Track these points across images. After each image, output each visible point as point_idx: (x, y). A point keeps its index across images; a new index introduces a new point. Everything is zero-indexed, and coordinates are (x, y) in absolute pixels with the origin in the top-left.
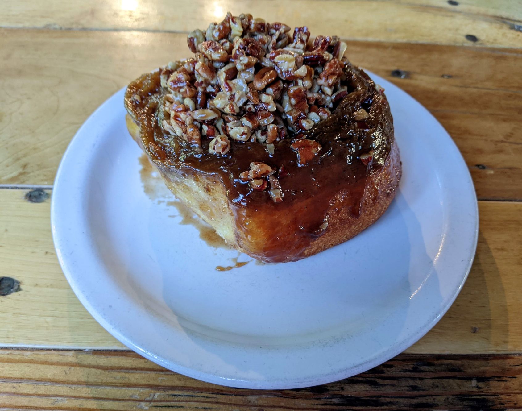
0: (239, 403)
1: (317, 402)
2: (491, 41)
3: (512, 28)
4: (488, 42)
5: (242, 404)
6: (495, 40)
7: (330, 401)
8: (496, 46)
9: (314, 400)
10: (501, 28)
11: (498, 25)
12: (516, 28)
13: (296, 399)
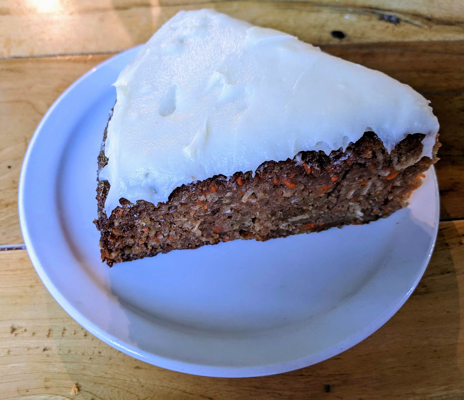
2: (359, 36)
3: (382, 18)
4: (355, 37)
6: (363, 34)
8: (364, 41)
10: (370, 20)
11: (366, 17)
12: (386, 18)
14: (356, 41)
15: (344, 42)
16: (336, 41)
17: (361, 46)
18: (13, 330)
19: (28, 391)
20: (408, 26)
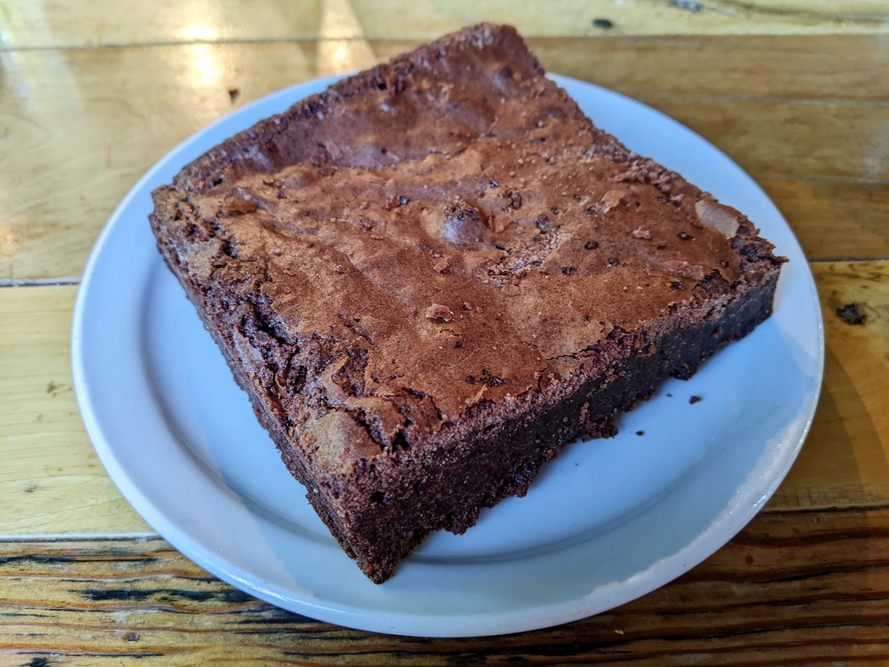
0: (94, 624)
1: (232, 618)
2: (635, 26)
3: (674, 4)
4: (629, 28)
5: (100, 625)
6: (641, 24)
7: (258, 616)
8: (643, 32)
9: (228, 616)
10: (654, 6)
11: (649, 3)
12: (680, 4)
13: (197, 615)
14: (630, 32)
15: (612, 33)
16: (599, 32)
17: (637, 38)
18: (51, 388)
19: (61, 470)
20: (713, 15)
